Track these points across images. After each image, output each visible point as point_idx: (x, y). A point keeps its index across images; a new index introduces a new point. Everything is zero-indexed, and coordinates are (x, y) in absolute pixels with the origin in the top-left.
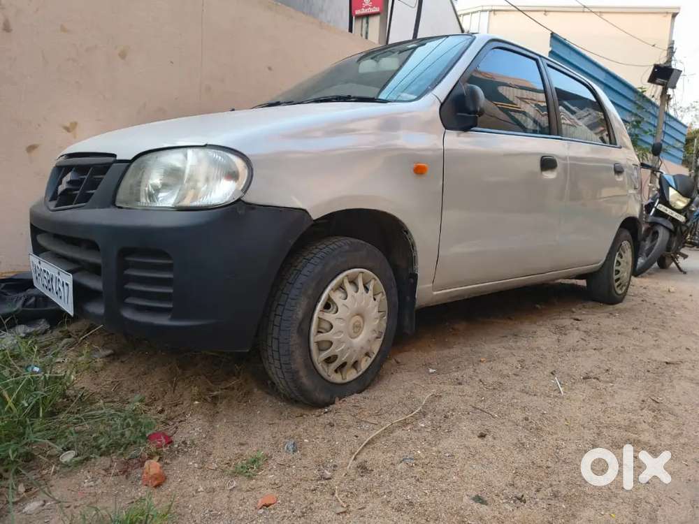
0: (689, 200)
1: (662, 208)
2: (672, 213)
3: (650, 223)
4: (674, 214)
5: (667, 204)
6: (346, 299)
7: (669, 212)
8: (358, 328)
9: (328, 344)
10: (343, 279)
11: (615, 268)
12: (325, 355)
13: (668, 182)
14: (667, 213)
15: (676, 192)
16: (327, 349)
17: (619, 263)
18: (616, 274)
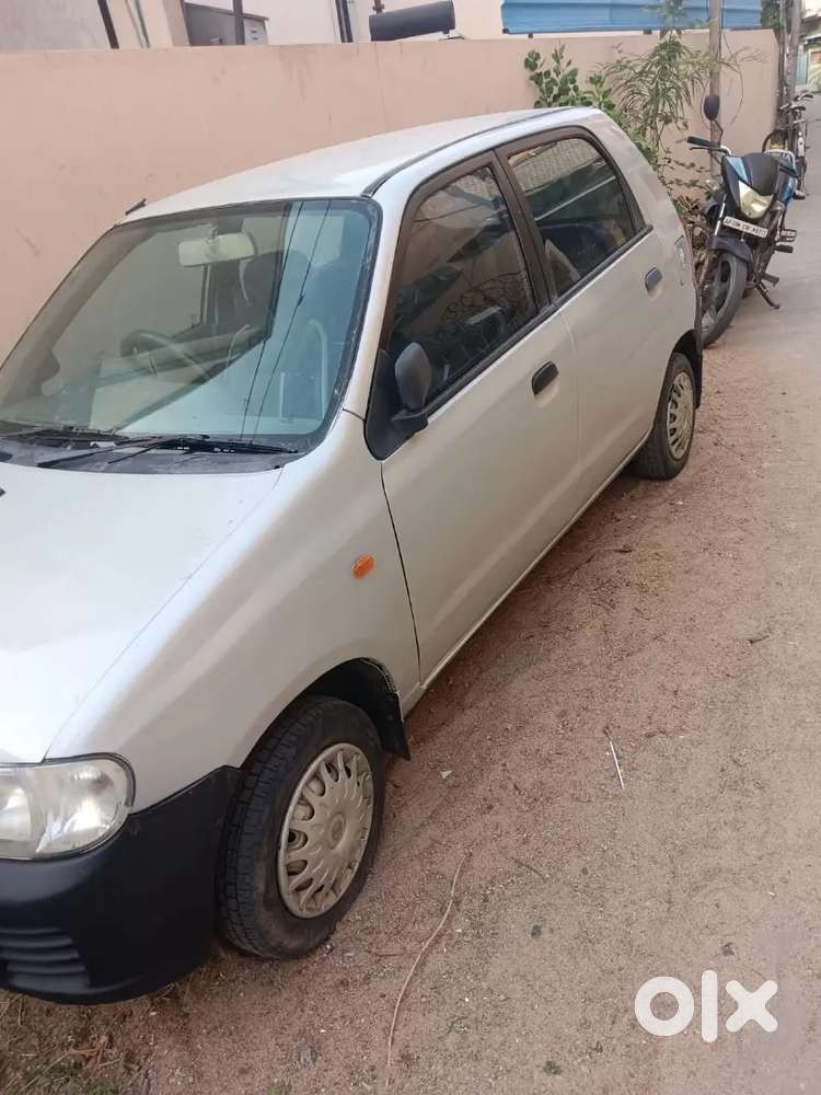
0: (771, 197)
1: (731, 222)
2: (748, 228)
3: (716, 250)
4: (751, 229)
5: (738, 214)
6: (323, 794)
7: (742, 226)
8: (337, 833)
9: (303, 864)
10: (320, 763)
11: (670, 426)
12: (297, 880)
13: (737, 174)
14: (740, 228)
15: (749, 189)
16: (301, 872)
17: (674, 417)
18: (672, 435)
